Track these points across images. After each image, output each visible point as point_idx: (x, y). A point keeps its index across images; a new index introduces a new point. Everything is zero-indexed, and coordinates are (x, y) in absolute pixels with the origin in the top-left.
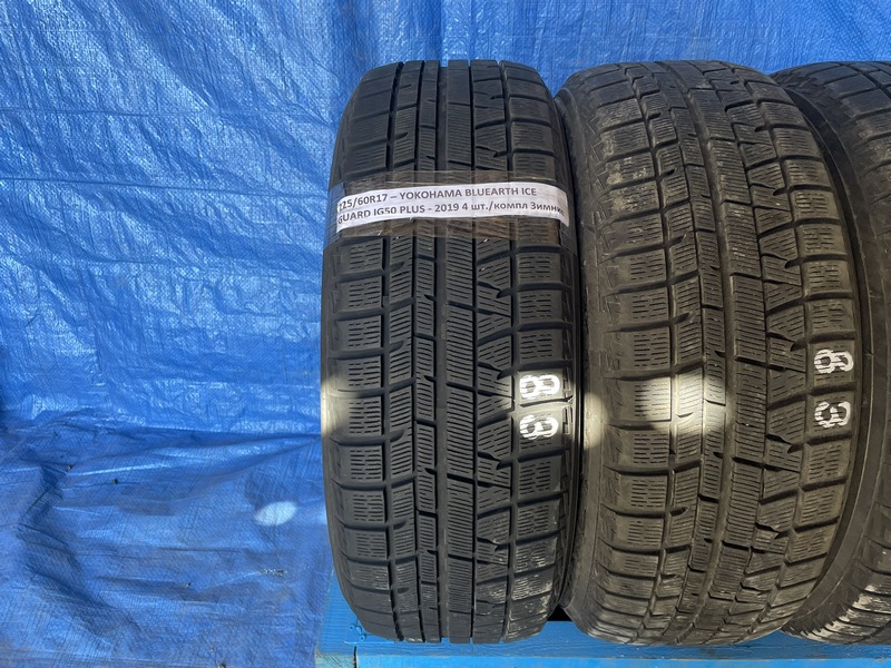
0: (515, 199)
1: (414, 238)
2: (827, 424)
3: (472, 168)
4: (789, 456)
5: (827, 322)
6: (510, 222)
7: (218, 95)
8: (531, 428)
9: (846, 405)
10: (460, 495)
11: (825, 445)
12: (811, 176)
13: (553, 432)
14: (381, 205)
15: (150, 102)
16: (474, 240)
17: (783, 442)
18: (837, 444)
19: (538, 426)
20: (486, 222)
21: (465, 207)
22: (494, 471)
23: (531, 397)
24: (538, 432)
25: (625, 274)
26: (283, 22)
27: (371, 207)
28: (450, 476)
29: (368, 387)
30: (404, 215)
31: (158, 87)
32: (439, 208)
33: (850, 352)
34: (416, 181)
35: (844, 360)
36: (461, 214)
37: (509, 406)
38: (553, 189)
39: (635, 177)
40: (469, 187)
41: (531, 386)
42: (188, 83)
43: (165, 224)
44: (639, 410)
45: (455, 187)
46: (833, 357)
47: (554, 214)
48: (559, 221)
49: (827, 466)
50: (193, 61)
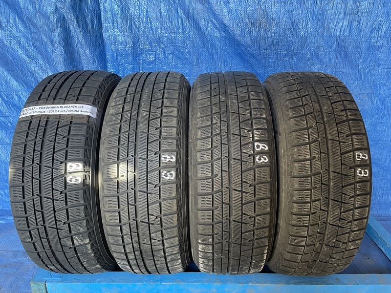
0: (75, 109)
1: (40, 121)
2: (167, 178)
3: (65, 100)
4: (155, 189)
5: (166, 146)
6: (72, 116)
7: (26, 84)
8: (71, 180)
9: (173, 173)
10: (48, 204)
11: (166, 185)
12: (171, 103)
13: (79, 182)
14: (33, 111)
15: (4, 87)
16: (59, 121)
17: (153, 184)
18: (171, 185)
19: (74, 180)
20: (64, 116)
21: (59, 111)
22: (59, 195)
23: (71, 170)
24: (74, 182)
25: (108, 132)
26: (47, 60)
27: (29, 112)
28: (45, 197)
29: (18, 167)
30: (39, 113)
31: (6, 81)
32: (50, 112)
33: (174, 155)
34: (46, 104)
35: (172, 158)
36: (57, 113)
37: (64, 173)
38: (90, 107)
39: (118, 103)
40: (62, 105)
41: (71, 167)
42: (17, 80)
43: (9, 130)
44: (108, 175)
45: (57, 106)
46: (168, 157)
47: (88, 114)
48: (89, 116)
49: (168, 193)
50: (18, 73)
